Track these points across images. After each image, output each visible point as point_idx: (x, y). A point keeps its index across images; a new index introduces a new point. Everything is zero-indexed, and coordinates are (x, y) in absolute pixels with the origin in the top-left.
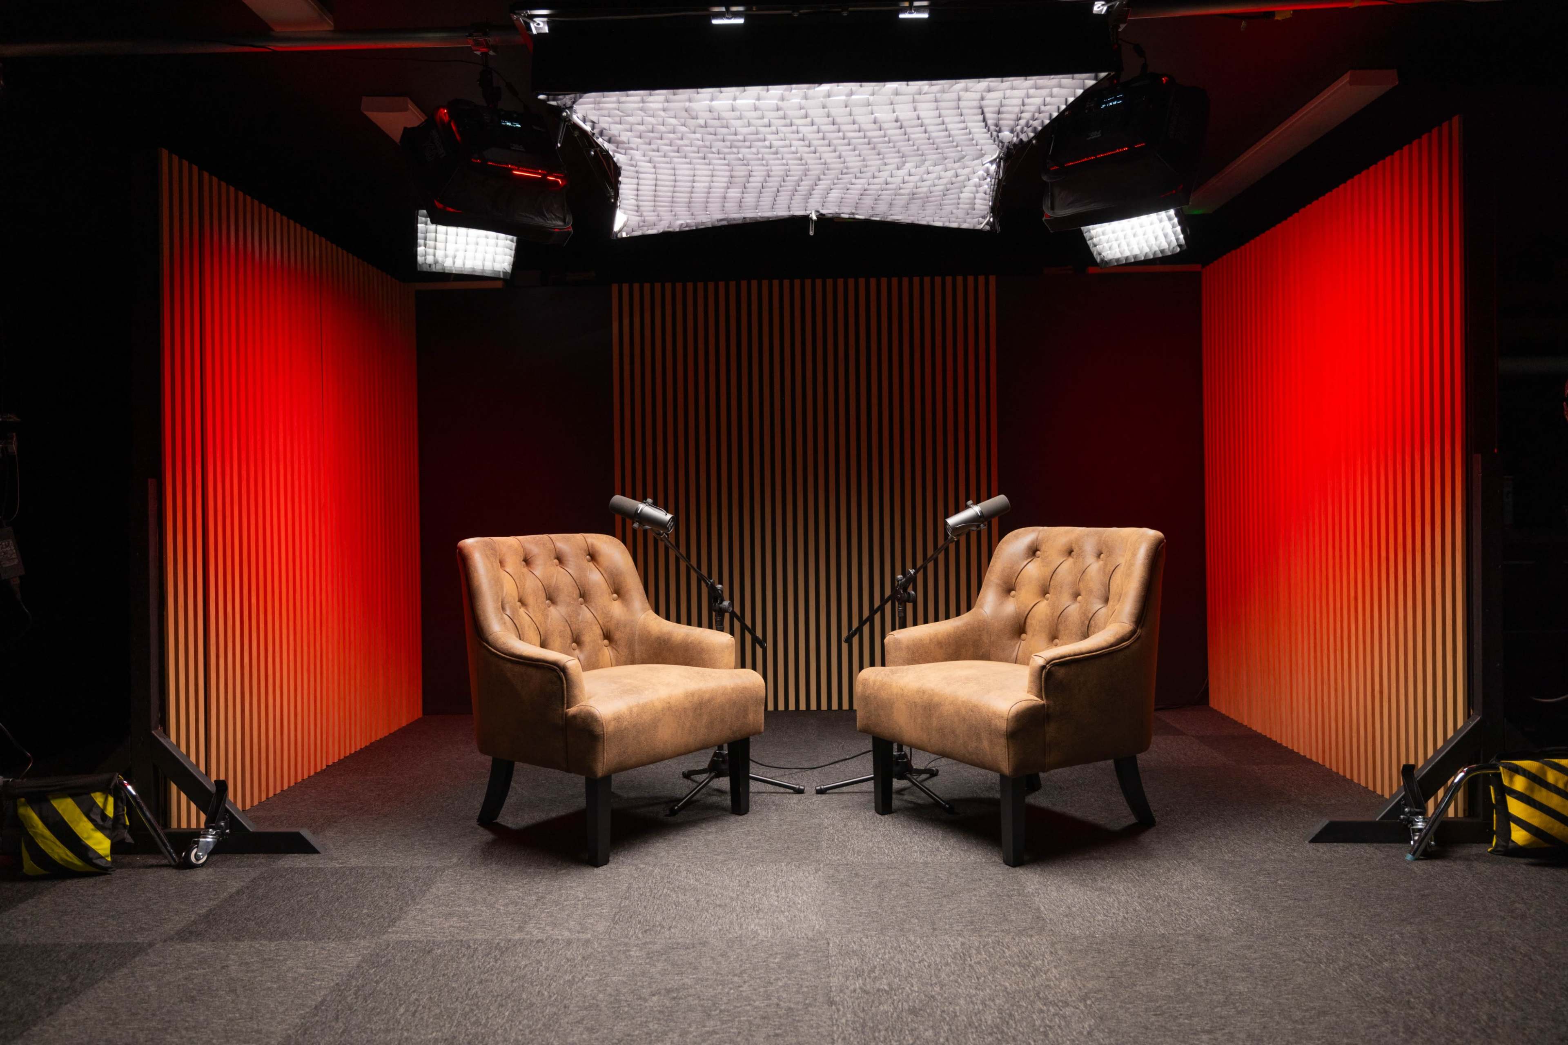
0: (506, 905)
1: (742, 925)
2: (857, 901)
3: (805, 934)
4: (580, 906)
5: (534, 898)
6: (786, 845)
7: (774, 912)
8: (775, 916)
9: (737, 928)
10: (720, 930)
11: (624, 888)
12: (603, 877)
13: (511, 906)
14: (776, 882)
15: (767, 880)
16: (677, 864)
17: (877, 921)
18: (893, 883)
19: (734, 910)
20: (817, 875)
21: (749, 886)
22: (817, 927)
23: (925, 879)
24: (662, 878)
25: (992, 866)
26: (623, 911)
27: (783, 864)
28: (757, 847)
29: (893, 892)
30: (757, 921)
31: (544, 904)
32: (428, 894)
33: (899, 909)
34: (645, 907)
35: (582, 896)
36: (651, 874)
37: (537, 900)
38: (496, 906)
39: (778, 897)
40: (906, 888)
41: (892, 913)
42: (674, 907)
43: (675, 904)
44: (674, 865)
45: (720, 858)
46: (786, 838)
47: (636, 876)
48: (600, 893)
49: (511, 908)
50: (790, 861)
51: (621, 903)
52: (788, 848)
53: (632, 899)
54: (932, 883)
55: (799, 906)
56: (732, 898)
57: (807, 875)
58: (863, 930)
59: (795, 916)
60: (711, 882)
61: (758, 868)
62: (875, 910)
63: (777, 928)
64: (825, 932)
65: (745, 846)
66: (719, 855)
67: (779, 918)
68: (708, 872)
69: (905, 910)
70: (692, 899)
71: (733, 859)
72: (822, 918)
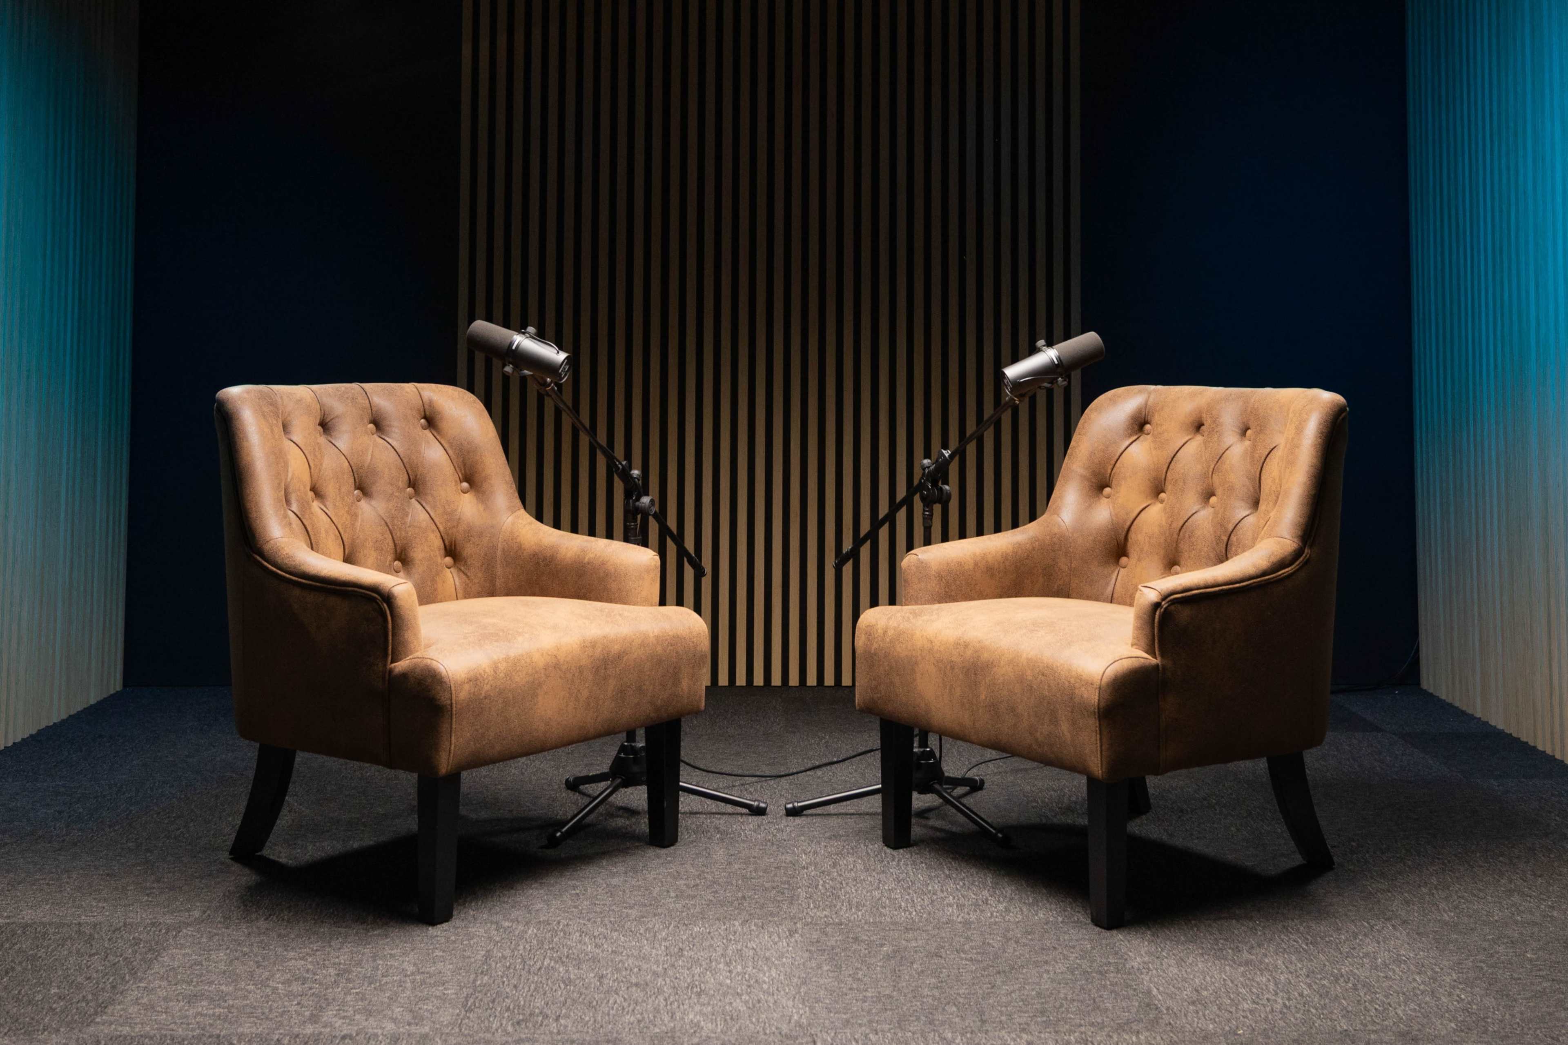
0: (288, 982)
1: (673, 1014)
2: (859, 979)
3: (777, 1028)
4: (409, 985)
5: (332, 971)
6: (740, 895)
7: (725, 995)
8: (727, 1000)
9: (666, 1019)
10: (639, 1021)
11: (479, 957)
12: (443, 940)
13: (295, 983)
14: (726, 948)
15: (711, 946)
16: (564, 922)
17: (891, 1010)
18: (916, 952)
19: (660, 991)
20: (793, 940)
21: (682, 956)
22: (796, 1017)
23: (967, 947)
24: (541, 943)
25: (1074, 928)
26: (480, 992)
27: (737, 923)
28: (693, 897)
29: (915, 966)
30: (697, 1008)
31: (349, 980)
32: (156, 967)
33: (926, 992)
34: (515, 987)
35: (411, 969)
36: (521, 937)
37: (338, 975)
38: (271, 983)
39: (730, 971)
40: (936, 960)
41: (914, 997)
42: (562, 986)
43: (564, 982)
44: (559, 923)
45: (634, 913)
46: (740, 882)
47: (498, 939)
48: (440, 965)
49: (296, 987)
50: (746, 918)
51: (475, 981)
52: (744, 897)
53: (494, 974)
54: (978, 953)
55: (765, 986)
56: (656, 974)
57: (777, 939)
58: (870, 1022)
59: (759, 1001)
60: (621, 949)
61: (696, 929)
62: (887, 992)
63: (732, 1018)
64: (809, 1025)
65: (673, 894)
66: (631, 908)
67: (734, 1004)
68: (615, 934)
69: (936, 993)
70: (592, 975)
71: (655, 915)
72: (803, 1003)
